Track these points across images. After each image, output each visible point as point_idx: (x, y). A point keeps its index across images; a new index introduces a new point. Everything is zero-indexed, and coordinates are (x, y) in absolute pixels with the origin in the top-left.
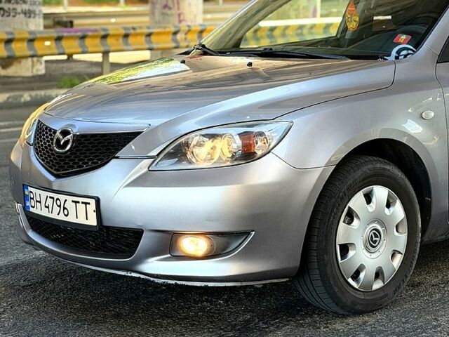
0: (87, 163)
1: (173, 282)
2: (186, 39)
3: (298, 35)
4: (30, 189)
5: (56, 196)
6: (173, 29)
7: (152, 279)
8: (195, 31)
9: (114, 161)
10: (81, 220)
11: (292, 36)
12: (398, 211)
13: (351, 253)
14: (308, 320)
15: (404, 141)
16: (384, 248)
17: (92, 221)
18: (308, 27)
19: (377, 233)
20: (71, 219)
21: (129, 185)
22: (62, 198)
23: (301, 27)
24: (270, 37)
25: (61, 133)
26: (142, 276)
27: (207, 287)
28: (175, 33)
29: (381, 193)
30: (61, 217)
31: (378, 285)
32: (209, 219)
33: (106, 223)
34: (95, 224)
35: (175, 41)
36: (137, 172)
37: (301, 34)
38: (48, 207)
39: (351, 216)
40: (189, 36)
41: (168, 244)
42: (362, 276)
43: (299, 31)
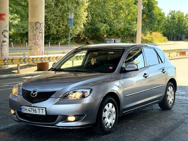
0: (37, 100)
1: (65, 128)
2: (7, 62)
3: (41, 60)
4: (23, 106)
5: (32, 108)
6: (4, 59)
7: (59, 127)
8: (10, 60)
9: (50, 98)
10: (41, 113)
11: (39, 61)
12: (114, 109)
13: (105, 119)
14: (95, 136)
15: (115, 92)
16: (111, 118)
17: (44, 114)
18: (44, 58)
19: (110, 114)
20: (38, 113)
21: (54, 104)
22: (35, 108)
23: (42, 58)
24: (33, 61)
25: (33, 92)
26: (56, 127)
27: (74, 129)
28: (4, 60)
29: (111, 105)
30: (34, 113)
31: (110, 127)
32: (76, 112)
33: (48, 114)
34: (45, 114)
35: (4, 63)
36: (56, 101)
37: (42, 60)
38: (30, 111)
39: (105, 110)
40: (9, 61)
41: (64, 118)
42: (107, 125)
43: (41, 59)
